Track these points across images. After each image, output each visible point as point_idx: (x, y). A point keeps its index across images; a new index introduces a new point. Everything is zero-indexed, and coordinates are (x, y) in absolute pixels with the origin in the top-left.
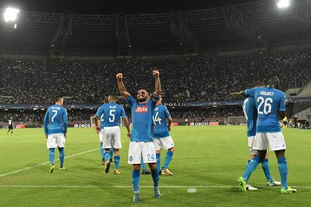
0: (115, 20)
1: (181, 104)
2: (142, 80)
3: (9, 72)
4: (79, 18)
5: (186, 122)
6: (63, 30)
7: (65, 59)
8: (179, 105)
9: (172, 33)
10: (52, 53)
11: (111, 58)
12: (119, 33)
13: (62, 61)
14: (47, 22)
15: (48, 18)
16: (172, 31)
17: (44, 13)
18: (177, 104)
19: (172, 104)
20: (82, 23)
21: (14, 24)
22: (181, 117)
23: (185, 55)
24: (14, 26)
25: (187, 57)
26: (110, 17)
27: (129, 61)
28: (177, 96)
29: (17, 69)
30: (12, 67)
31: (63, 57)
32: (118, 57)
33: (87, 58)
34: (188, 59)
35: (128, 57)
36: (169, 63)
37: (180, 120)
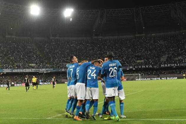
0: (134, 11)
1: (180, 65)
2: (153, 50)
3: (68, 48)
4: (110, 12)
5: (184, 77)
6: (100, 20)
7: (102, 38)
8: (179, 65)
9: (172, 17)
10: (94, 35)
11: (132, 36)
12: (136, 19)
13: (100, 40)
14: (90, 16)
15: (90, 13)
16: (172, 15)
17: (88, 11)
18: (177, 64)
19: (174, 65)
20: (112, 15)
21: (70, 19)
22: (180, 73)
23: (181, 31)
24: (70, 20)
25: (183, 32)
26: (130, 9)
27: (143, 37)
28: (177, 59)
29: (73, 47)
30: (69, 45)
31: (101, 37)
32: (136, 35)
33: (116, 37)
34: (184, 33)
35: (143, 35)
36: (170, 37)
37: (180, 75)
